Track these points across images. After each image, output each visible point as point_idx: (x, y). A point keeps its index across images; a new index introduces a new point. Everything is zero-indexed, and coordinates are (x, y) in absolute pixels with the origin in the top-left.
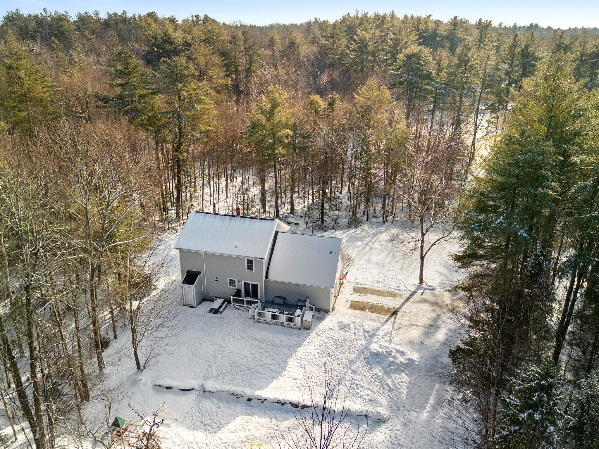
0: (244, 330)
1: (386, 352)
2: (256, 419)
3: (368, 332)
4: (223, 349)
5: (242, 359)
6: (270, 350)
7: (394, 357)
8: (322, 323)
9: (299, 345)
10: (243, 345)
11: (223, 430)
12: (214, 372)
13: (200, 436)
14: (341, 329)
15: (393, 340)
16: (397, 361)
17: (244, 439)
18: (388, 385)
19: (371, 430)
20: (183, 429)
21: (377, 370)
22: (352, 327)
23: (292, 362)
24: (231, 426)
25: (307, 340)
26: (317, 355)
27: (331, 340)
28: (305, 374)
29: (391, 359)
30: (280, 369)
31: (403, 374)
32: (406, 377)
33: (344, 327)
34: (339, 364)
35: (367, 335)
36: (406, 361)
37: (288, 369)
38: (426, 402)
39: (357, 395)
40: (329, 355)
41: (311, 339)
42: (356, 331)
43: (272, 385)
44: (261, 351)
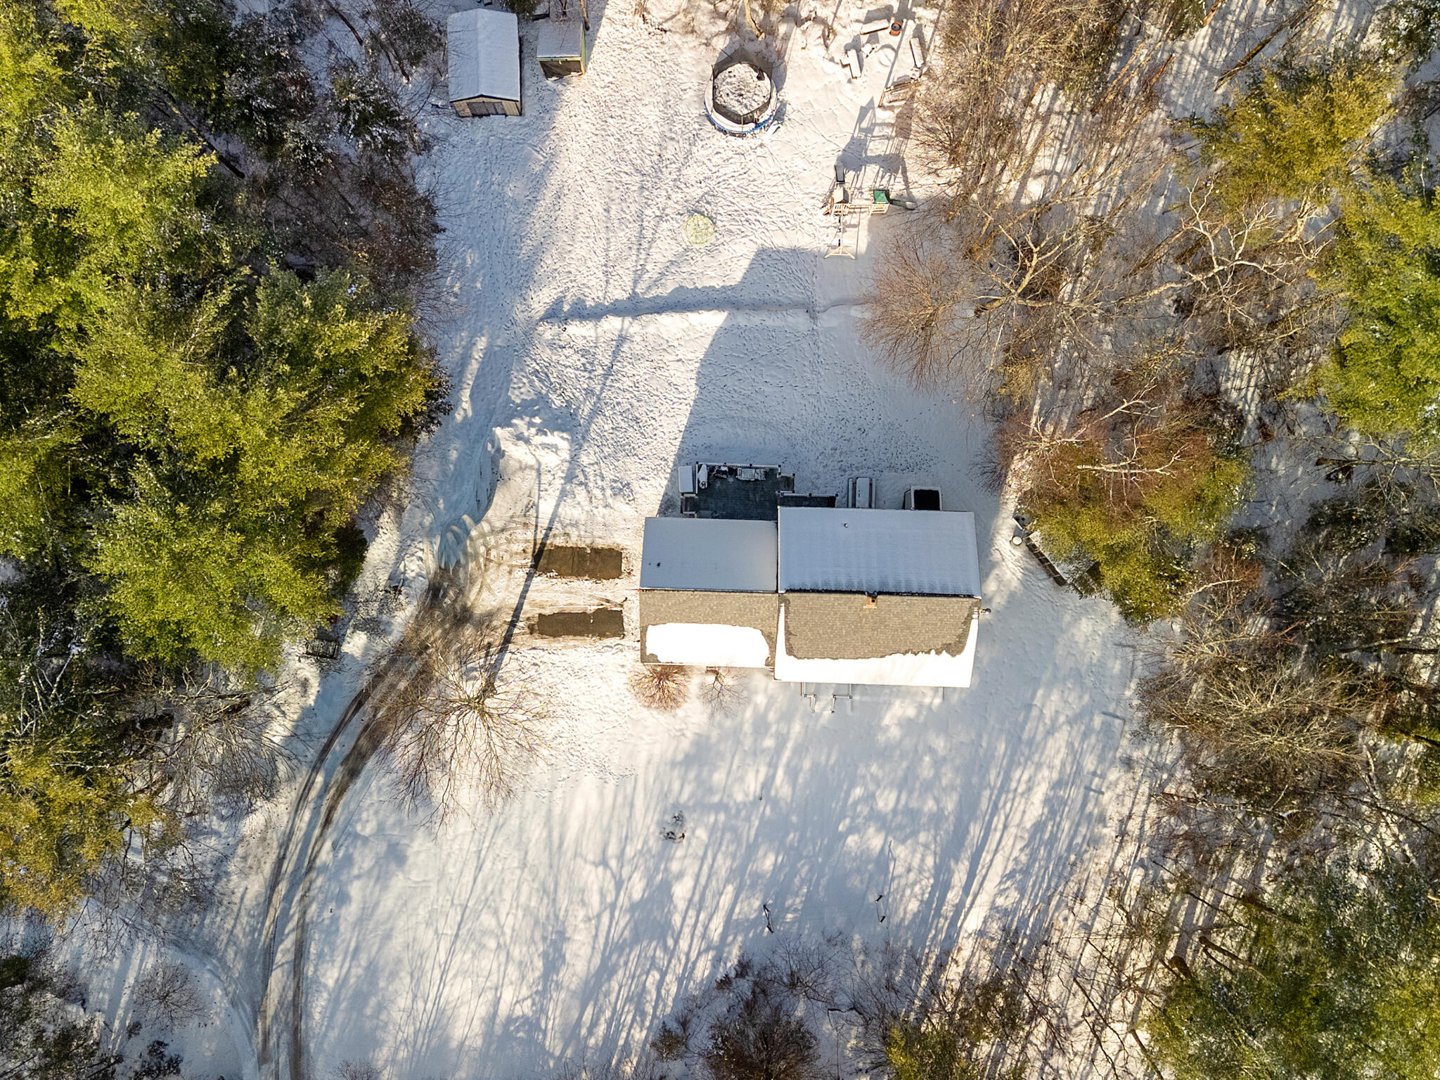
0: (793, 446)
1: (546, 434)
2: (717, 284)
3: (581, 484)
4: (810, 392)
5: (772, 376)
6: (734, 407)
7: (531, 425)
8: (662, 491)
9: (689, 428)
10: (779, 408)
11: (752, 255)
12: (805, 346)
13: (781, 241)
14: (628, 484)
15: (534, 474)
16: (527, 419)
17: (721, 248)
18: (541, 380)
19: (559, 302)
20: (809, 247)
21: (558, 403)
22: (609, 492)
23: (691, 392)
24: (745, 263)
25: (677, 443)
26: (656, 415)
27: (639, 451)
28: (666, 374)
29: (537, 420)
30: (704, 371)
31: (518, 401)
32: (513, 397)
33: (622, 489)
34: (618, 403)
35: (582, 478)
36: (515, 421)
37: (694, 375)
38: (483, 365)
39: (584, 352)
40: (637, 420)
41: (673, 448)
42: (599, 482)
43: (710, 339)
44: (748, 402)
